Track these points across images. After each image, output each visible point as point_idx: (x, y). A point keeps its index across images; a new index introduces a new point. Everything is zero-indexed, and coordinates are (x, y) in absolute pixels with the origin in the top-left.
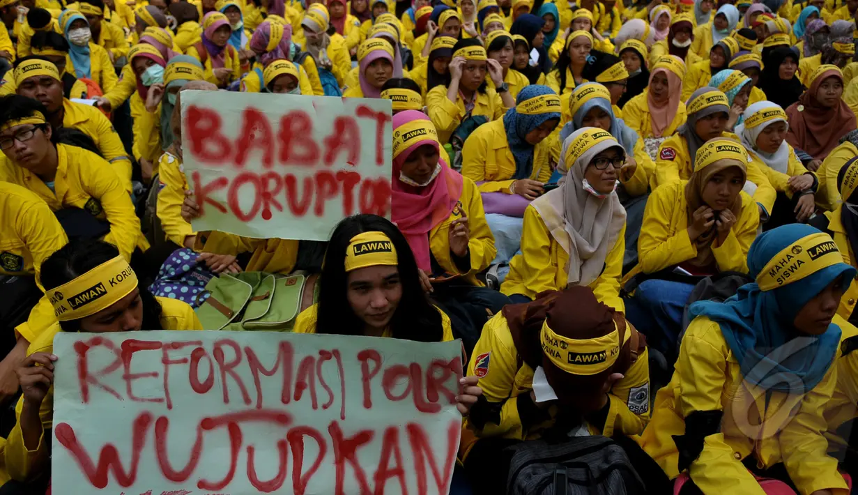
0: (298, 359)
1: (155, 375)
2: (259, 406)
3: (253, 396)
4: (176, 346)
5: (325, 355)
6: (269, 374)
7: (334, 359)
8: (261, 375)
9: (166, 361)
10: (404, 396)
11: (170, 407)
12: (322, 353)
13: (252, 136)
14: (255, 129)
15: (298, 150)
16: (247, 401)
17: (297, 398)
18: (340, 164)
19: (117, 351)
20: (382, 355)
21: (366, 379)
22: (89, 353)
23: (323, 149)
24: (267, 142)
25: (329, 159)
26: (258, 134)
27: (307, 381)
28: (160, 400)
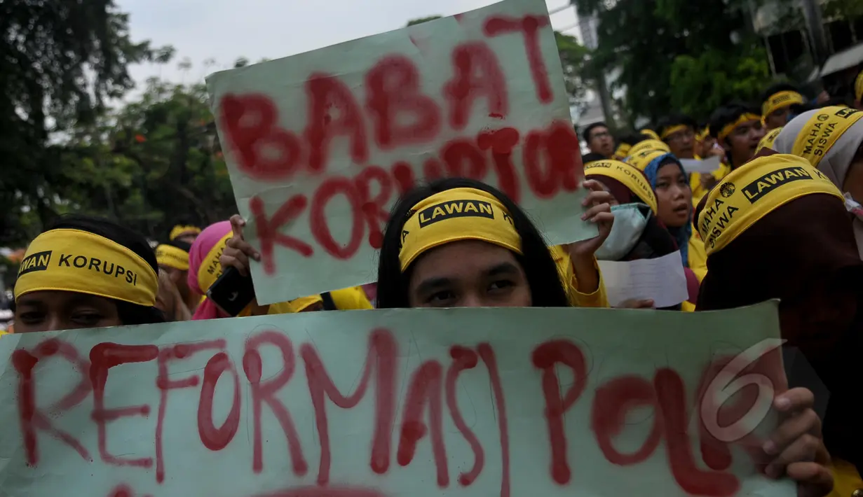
0: (406, 368)
1: (145, 410)
2: (323, 478)
3: (311, 454)
4: (181, 352)
5: (463, 357)
6: (347, 403)
7: (481, 366)
8: (330, 405)
9: (164, 384)
10: (644, 453)
11: (160, 477)
12: (456, 352)
13: (328, 118)
14: (328, 106)
15: (405, 119)
16: (299, 466)
17: (405, 459)
18: (479, 121)
19: (82, 367)
20: (587, 353)
21: (555, 412)
22: (37, 371)
23: (444, 106)
24: (352, 121)
25: (459, 118)
26: (335, 113)
27: (426, 419)
28: (146, 463)
